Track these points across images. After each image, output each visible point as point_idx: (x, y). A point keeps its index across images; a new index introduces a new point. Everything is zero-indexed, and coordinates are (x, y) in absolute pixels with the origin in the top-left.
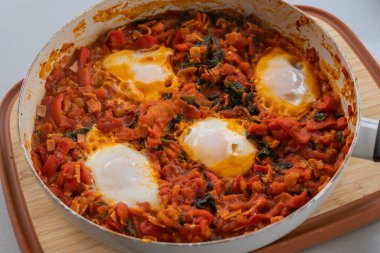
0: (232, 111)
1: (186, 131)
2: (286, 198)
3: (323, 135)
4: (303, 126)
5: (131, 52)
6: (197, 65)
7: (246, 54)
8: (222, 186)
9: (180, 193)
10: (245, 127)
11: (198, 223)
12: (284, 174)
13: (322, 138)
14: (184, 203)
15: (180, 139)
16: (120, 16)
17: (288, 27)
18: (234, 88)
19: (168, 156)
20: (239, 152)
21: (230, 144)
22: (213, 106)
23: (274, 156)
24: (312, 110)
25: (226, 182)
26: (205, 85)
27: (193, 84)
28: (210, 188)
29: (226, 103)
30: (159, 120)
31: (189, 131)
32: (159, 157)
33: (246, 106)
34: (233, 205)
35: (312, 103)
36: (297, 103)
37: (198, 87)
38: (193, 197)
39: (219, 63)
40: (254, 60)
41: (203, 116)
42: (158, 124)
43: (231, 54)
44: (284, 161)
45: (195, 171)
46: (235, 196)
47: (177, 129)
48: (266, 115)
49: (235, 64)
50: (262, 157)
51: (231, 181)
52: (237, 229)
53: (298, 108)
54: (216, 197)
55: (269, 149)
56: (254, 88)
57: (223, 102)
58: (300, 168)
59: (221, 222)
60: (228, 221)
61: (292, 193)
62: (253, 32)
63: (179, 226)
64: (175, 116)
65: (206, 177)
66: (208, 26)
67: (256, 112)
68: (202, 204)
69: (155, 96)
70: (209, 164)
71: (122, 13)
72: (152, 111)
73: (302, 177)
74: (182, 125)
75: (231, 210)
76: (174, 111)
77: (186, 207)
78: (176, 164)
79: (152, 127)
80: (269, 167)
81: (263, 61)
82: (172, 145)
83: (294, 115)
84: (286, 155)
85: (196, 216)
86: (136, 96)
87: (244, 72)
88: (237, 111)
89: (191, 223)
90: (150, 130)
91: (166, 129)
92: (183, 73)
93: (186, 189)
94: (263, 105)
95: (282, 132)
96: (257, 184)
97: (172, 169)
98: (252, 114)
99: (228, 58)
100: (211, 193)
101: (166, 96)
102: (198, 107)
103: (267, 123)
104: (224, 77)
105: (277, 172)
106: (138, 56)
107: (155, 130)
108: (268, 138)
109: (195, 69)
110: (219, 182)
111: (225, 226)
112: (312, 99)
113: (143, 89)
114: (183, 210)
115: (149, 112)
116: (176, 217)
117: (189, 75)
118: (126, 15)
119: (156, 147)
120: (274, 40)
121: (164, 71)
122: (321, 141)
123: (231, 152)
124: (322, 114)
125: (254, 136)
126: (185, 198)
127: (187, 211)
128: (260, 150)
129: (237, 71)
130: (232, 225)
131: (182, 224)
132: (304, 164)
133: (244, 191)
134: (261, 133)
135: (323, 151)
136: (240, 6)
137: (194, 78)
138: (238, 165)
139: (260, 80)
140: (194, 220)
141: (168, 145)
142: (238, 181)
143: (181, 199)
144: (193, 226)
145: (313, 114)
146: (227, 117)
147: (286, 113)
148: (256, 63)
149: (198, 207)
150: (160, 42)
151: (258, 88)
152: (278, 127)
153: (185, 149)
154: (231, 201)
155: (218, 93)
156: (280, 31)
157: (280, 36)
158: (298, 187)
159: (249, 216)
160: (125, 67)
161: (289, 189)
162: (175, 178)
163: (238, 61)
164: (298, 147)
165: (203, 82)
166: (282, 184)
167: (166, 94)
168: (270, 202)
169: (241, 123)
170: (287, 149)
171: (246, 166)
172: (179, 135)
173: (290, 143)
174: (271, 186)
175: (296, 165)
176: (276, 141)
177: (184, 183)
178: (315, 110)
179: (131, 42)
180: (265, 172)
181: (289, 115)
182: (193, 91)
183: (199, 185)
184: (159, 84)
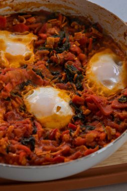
0: (65, 85)
1: (30, 92)
2: (83, 149)
3: (121, 112)
4: (110, 104)
5: (9, 33)
6: (50, 49)
7: (86, 49)
8: (44, 133)
9: (13, 132)
10: (71, 97)
11: (19, 154)
12: (87, 133)
13: (120, 114)
14: (14, 139)
15: (25, 97)
16: (7, 8)
17: (119, 36)
18: (70, 70)
19: (12, 105)
20: (61, 113)
21: (56, 106)
22: (53, 79)
23: (85, 120)
24: (120, 94)
25: (47, 131)
26: (52, 64)
27: (43, 62)
28: (34, 133)
29: (63, 79)
30: (13, 80)
31: (33, 92)
32: (6, 105)
33: (75, 83)
34: (46, 147)
35: (122, 90)
36: (111, 87)
37: (47, 64)
38: (21, 136)
39: (65, 51)
40: (90, 54)
41: (44, 85)
42: (11, 83)
43: (75, 46)
44: (90, 125)
45: (28, 120)
46: (50, 141)
47: (25, 89)
48: (86, 92)
49: (76, 54)
50: (75, 119)
51: (50, 131)
52: (44, 163)
53: (110, 91)
54: (37, 140)
55: (82, 114)
56: (85, 72)
57: (60, 78)
58: (99, 131)
59: (35, 156)
60: (40, 156)
61: (88, 147)
62: (94, 35)
63: (5, 153)
64: (26, 81)
65: (34, 125)
66: (66, 26)
67: (81, 88)
68: (26, 142)
69: (16, 64)
70: (39, 117)
71: (10, 6)
72: (9, 74)
73: (98, 137)
74: (29, 87)
75: (44, 150)
76: (26, 77)
77: (14, 141)
78: (17, 113)
79: (6, 84)
80: (79, 127)
81: (96, 55)
82: (17, 99)
83: (106, 96)
84: (93, 121)
85: (19, 149)
86: (4, 62)
87: (81, 61)
88: (69, 85)
89: (14, 152)
90: (4, 85)
91: (17, 88)
92: (39, 53)
93: (18, 130)
94: (87, 85)
95: (93, 104)
96: (66, 136)
97: (13, 115)
98: (78, 89)
99: (72, 49)
100: (34, 136)
101: (23, 66)
102: (43, 77)
103: (85, 97)
104: (65, 61)
105: (83, 131)
106: (13, 36)
107: (8, 87)
108: (83, 107)
109: (47, 52)
110: (42, 129)
111: (37, 160)
112: (122, 87)
113: (10, 58)
114: (11, 143)
115: (7, 74)
116: (4, 147)
117: (43, 55)
118: (12, 8)
119: (6, 98)
120: (108, 43)
121: (27, 50)
122: (118, 116)
123: (55, 111)
124: (125, 99)
125: (74, 104)
126: (15, 135)
127: (14, 144)
128: (76, 114)
129: (76, 59)
130: (42, 160)
131: (8, 152)
132: (102, 129)
133: (57, 139)
134: (80, 103)
135: (118, 123)
136: (90, 16)
137: (46, 58)
138: (58, 121)
139: (90, 68)
140: (17, 152)
141: (14, 99)
142: (55, 132)
143: (13, 135)
144: (14, 155)
145: (120, 97)
146: (61, 88)
147: (101, 93)
148: (92, 56)
149: (22, 144)
150: (31, 30)
151: (88, 73)
152: (92, 101)
153: (26, 103)
154: (46, 144)
155: (59, 71)
156: (113, 38)
157: (113, 41)
158: (94, 143)
159: (54, 156)
160: (1, 42)
161: (87, 144)
162: (12, 121)
163: (78, 52)
164: (102, 117)
165: (50, 62)
166: (83, 139)
167: (24, 65)
168: (72, 150)
169: (69, 94)
170: (95, 117)
171: (63, 123)
172: (25, 94)
174: (76, 139)
175: (97, 129)
176: (88, 110)
177: (17, 126)
178: (122, 95)
179: (10, 26)
180: (74, 129)
181: (103, 95)
182: (42, 66)
183: (27, 129)
184: (21, 57)
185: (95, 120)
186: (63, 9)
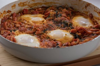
0: (65, 28)
7: (69, 16)
10: (69, 32)
13: (96, 32)
15: (47, 34)
16: (27, 6)
17: (83, 9)
18: (65, 22)
19: (43, 36)
22: (58, 27)
24: (92, 28)
25: (63, 44)
28: (58, 45)
30: (40, 28)
31: (50, 32)
32: (40, 37)
33: (70, 27)
39: (60, 17)
41: (55, 29)
43: (64, 15)
47: (46, 32)
48: (76, 27)
49: (65, 17)
51: (65, 43)
54: (60, 46)
55: (78, 35)
57: (61, 27)
62: (71, 11)
64: (45, 29)
66: (56, 9)
70: (57, 39)
74: (48, 31)
76: (45, 27)
88: (67, 28)
90: (37, 29)
92: (48, 20)
93: (50, 44)
96: (74, 43)
97: (45, 40)
98: (72, 29)
102: (53, 27)
103: (77, 29)
104: (61, 20)
105: (81, 41)
106: (33, 15)
108: (77, 33)
109: (52, 18)
112: (92, 25)
117: (50, 20)
118: (29, 6)
119: (39, 34)
120: (78, 13)
125: (72, 33)
134: (75, 32)
137: (52, 20)
138: (67, 40)
142: (68, 43)
150: (40, 13)
156: (80, 11)
160: (28, 18)
162: (45, 42)
164: (88, 35)
165: (54, 22)
173: (85, 34)
176: (80, 33)
183: (54, 43)
184: (40, 21)
185: (85, 37)
186: (53, 4)
